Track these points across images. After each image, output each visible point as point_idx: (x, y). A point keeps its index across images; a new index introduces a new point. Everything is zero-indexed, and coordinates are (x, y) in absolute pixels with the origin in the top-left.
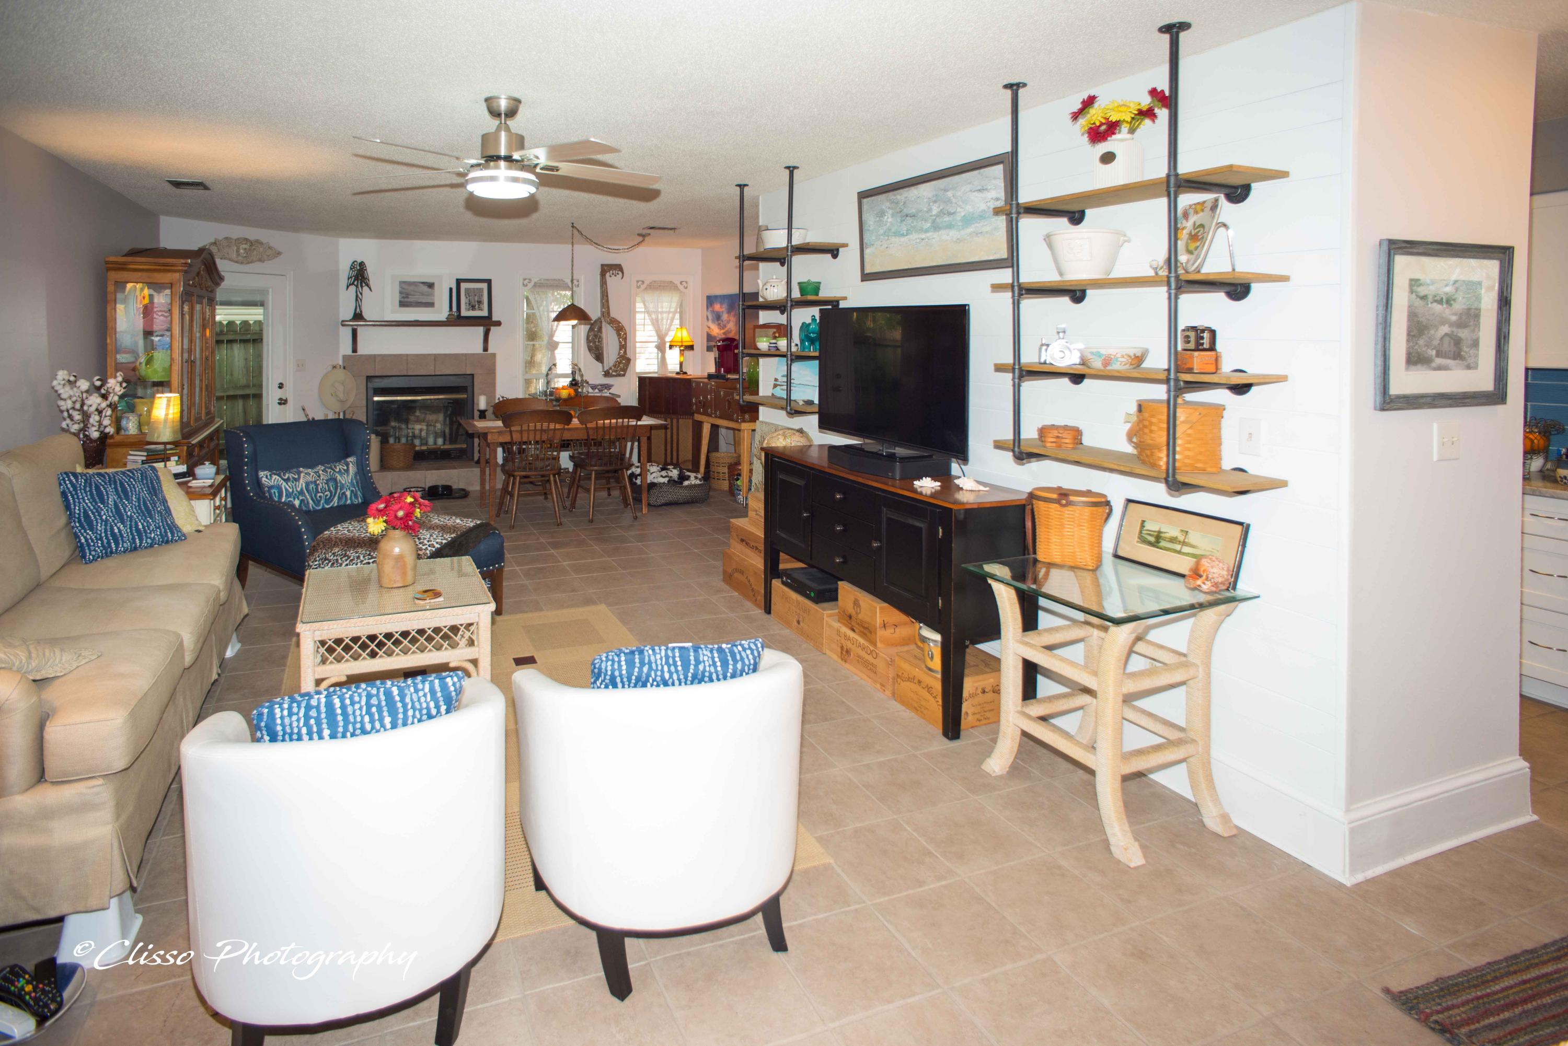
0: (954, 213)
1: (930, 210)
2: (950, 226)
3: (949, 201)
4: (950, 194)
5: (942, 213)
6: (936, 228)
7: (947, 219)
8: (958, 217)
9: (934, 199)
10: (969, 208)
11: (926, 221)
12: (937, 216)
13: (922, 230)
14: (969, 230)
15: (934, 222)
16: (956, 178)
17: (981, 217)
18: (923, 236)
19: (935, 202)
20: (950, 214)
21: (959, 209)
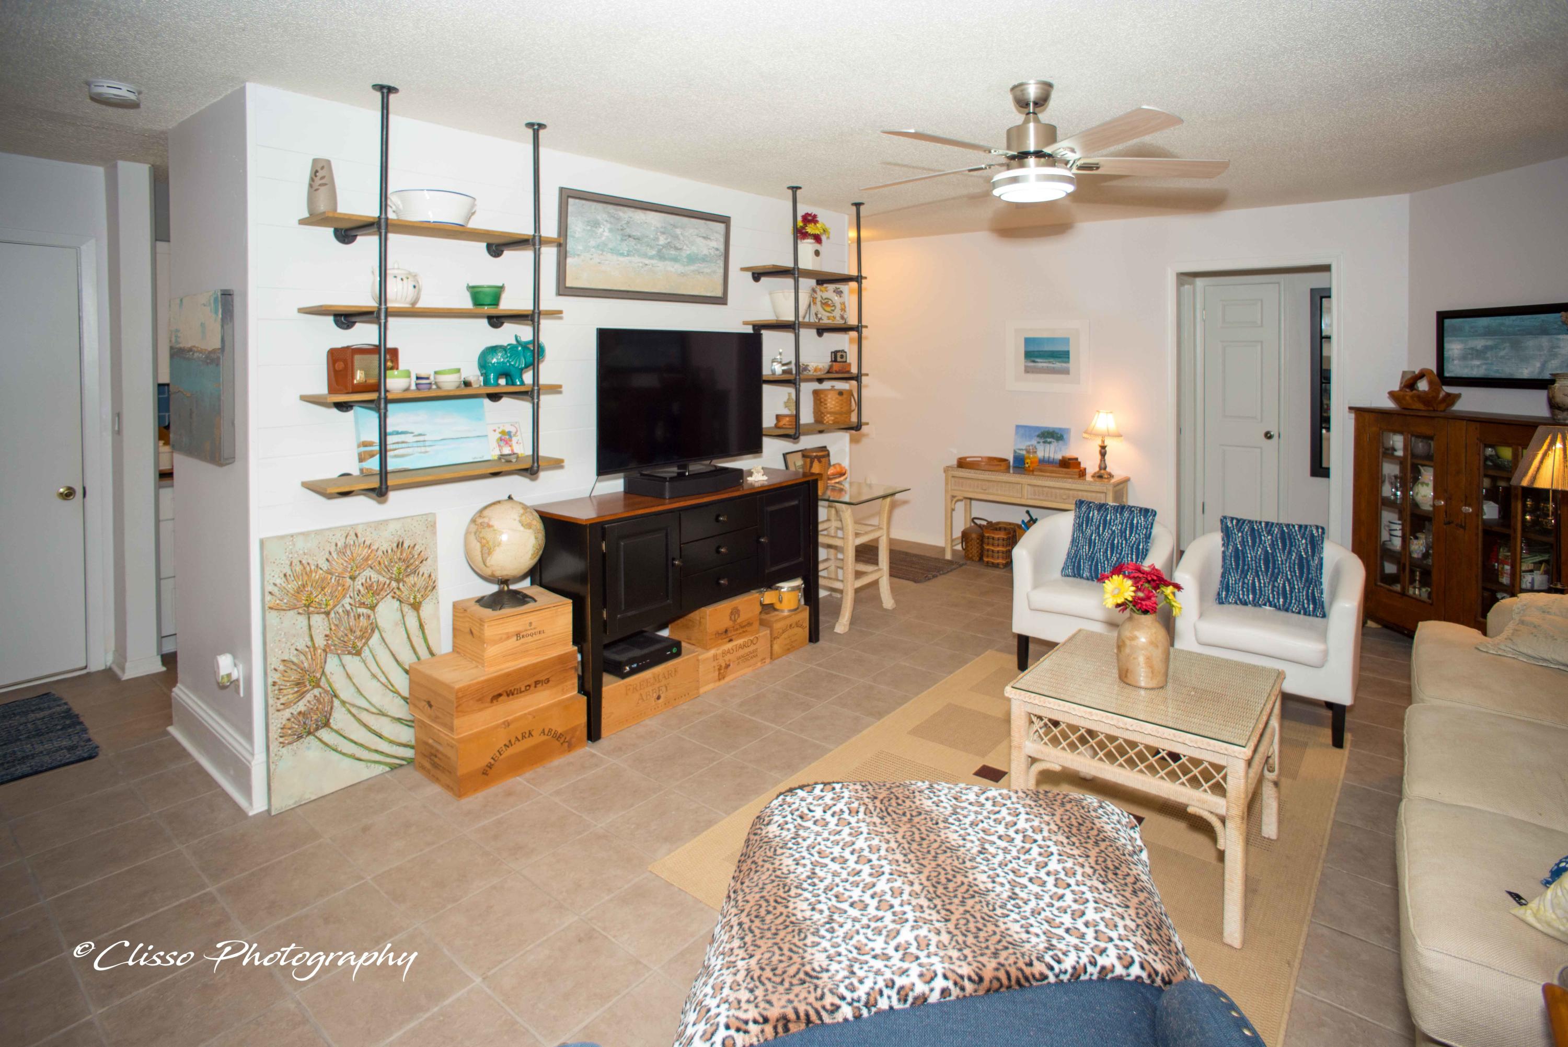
0: (681, 249)
1: (657, 239)
2: (675, 260)
3: (676, 237)
4: (678, 231)
5: (668, 245)
6: (661, 256)
7: (673, 252)
8: (684, 254)
9: (662, 230)
10: (694, 249)
11: (652, 247)
12: (664, 247)
13: (645, 255)
14: (692, 268)
15: (659, 251)
16: (686, 220)
17: (704, 259)
18: (647, 262)
19: (663, 233)
20: (676, 249)
21: (685, 247)
